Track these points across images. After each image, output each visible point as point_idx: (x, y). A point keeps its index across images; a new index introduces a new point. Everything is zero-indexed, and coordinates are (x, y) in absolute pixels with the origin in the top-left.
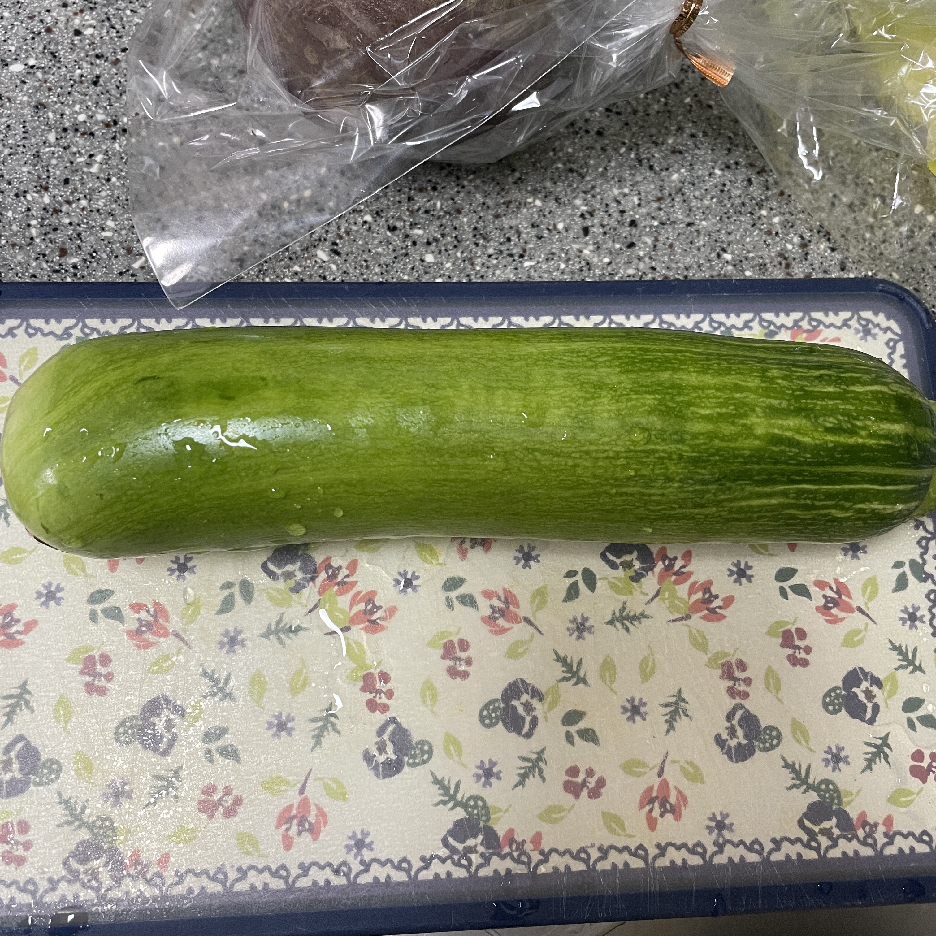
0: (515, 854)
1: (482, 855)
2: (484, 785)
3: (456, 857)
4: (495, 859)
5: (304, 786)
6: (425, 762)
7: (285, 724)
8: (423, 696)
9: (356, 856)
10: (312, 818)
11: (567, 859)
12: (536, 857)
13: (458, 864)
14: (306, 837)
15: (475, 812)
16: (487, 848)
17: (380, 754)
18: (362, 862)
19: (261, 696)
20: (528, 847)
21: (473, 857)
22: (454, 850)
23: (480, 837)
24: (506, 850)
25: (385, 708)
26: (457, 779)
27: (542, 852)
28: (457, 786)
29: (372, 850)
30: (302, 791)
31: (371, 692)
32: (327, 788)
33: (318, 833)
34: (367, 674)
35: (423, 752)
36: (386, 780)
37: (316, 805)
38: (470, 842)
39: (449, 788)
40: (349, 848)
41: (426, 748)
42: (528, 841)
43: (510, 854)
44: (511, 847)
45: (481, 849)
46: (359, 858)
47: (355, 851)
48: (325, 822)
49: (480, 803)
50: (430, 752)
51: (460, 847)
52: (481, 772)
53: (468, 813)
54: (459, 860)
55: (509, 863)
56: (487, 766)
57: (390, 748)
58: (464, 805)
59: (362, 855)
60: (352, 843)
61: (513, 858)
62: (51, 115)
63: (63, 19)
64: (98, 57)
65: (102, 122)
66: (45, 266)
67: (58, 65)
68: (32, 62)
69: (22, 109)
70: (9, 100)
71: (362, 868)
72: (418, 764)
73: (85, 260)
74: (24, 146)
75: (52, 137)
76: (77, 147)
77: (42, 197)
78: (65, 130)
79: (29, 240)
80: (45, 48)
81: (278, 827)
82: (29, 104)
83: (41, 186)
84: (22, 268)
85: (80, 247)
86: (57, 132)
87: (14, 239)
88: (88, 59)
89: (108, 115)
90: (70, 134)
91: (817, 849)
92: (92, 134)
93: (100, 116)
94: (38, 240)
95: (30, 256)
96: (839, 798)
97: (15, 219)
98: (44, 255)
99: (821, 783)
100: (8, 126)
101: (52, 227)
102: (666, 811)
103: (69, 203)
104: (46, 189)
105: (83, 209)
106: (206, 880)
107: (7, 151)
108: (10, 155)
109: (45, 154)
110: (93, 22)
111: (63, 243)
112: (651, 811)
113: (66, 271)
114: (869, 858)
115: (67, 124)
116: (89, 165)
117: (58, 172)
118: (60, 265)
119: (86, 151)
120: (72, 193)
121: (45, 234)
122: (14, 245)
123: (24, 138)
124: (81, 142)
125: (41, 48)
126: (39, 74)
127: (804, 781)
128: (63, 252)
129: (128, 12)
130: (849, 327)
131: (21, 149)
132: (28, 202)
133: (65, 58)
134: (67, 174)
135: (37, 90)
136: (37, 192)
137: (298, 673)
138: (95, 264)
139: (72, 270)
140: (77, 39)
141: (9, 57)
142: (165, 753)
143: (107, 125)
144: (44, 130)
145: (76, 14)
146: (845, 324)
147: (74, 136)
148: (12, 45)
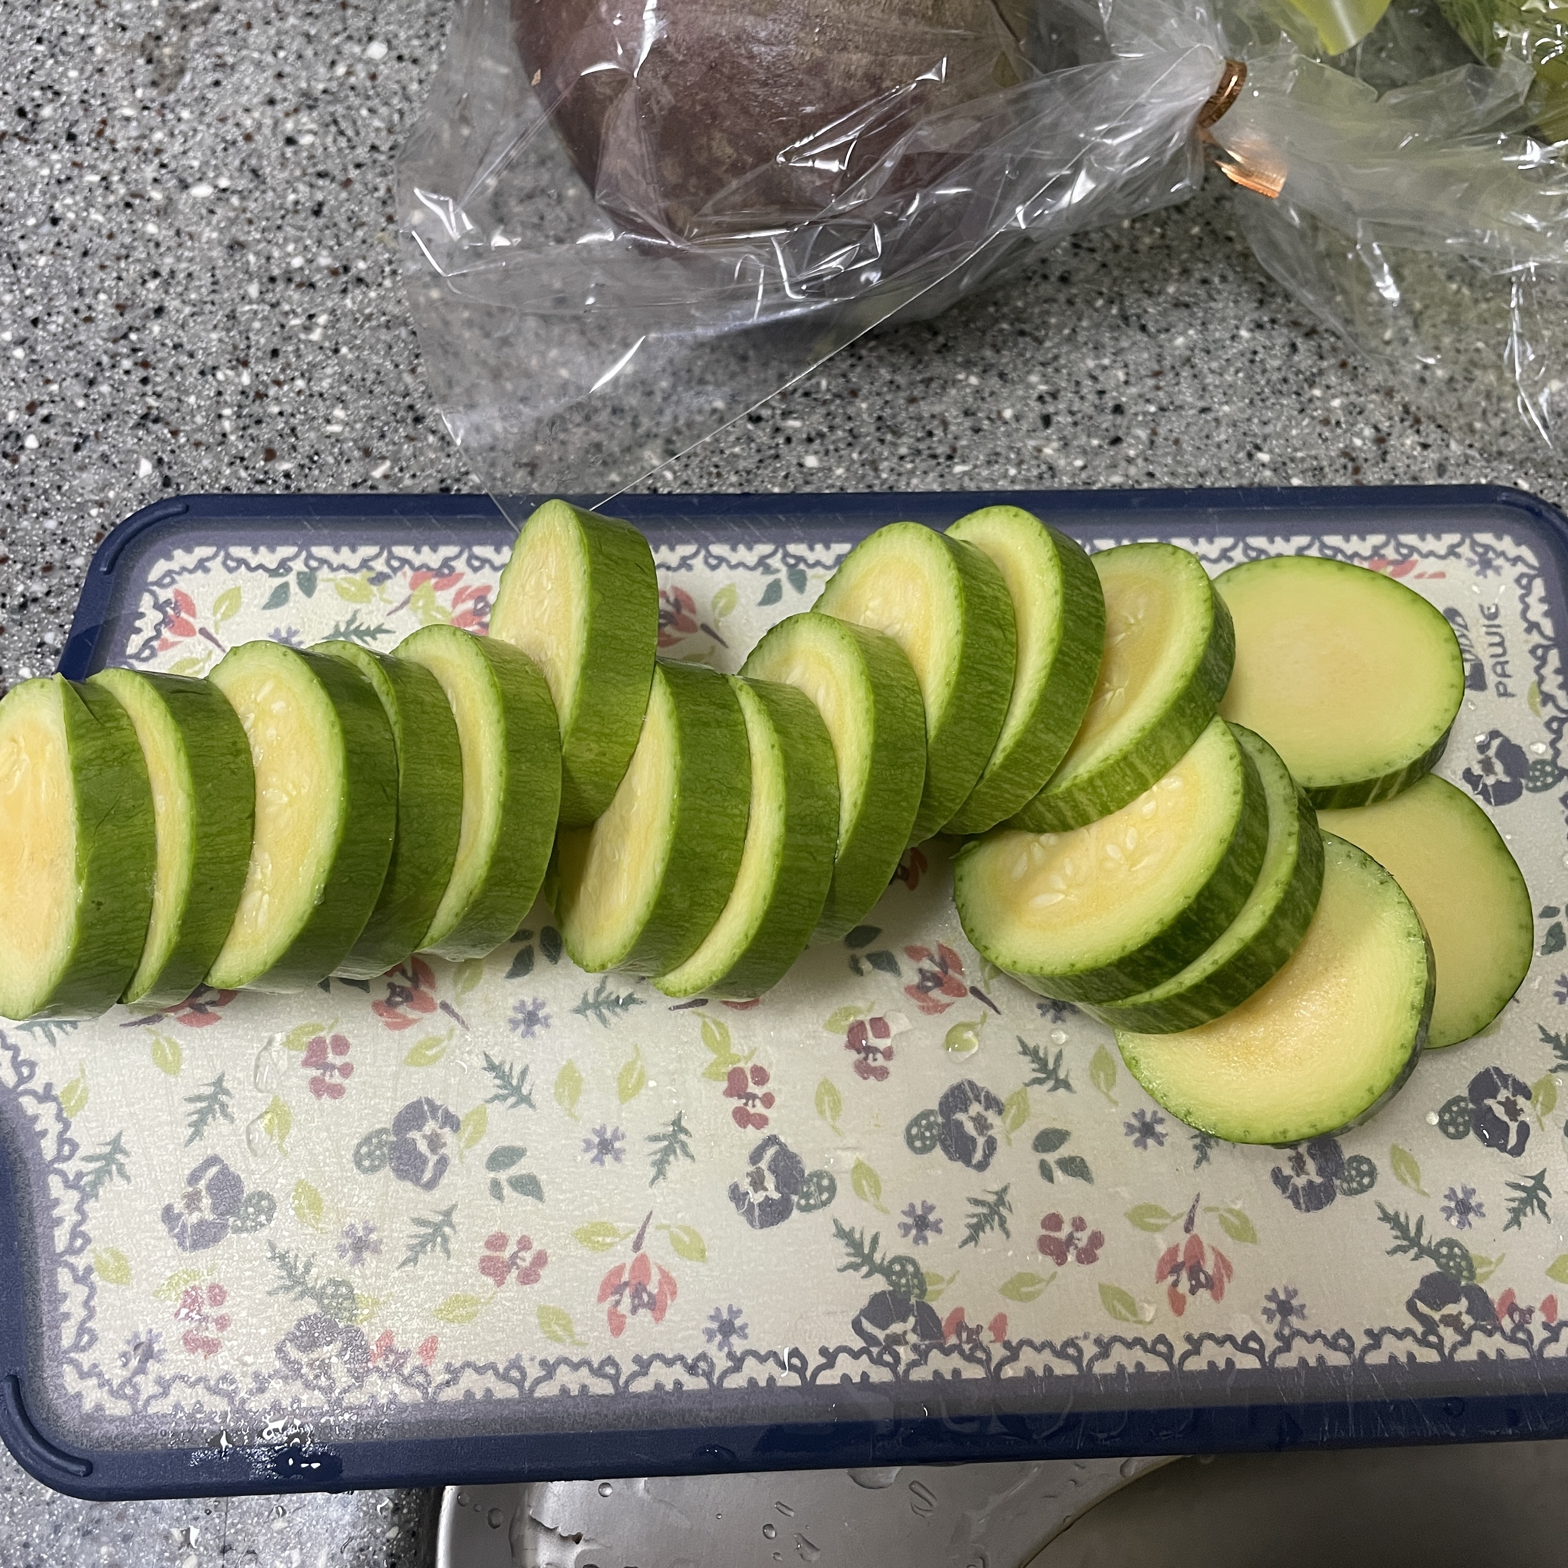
0: (967, 1347)
1: (915, 1348)
2: (916, 1241)
3: (875, 1350)
4: (935, 1354)
5: (640, 1237)
6: (824, 1204)
7: (611, 1142)
8: (819, 1103)
9: (720, 1347)
10: (653, 1288)
11: (1047, 1356)
12: (998, 1352)
13: (877, 1361)
14: (644, 1315)
15: (903, 1281)
16: (923, 1337)
17: (756, 1191)
18: (731, 1355)
19: (573, 1099)
20: (986, 1337)
21: (901, 1350)
22: (870, 1340)
23: (912, 1320)
24: (952, 1340)
25: (761, 1121)
26: (873, 1232)
27: (1007, 1345)
28: (875, 1240)
29: (745, 1337)
30: (637, 1246)
31: (740, 1097)
32: (676, 1241)
33: (663, 1310)
34: (734, 1070)
35: (821, 1190)
36: (766, 1231)
37: (660, 1268)
38: (896, 1328)
39: (861, 1245)
40: (710, 1334)
41: (825, 1182)
42: (986, 1327)
43: (957, 1348)
44: (959, 1336)
45: (912, 1338)
46: (726, 1349)
47: (719, 1337)
48: (674, 1294)
49: (910, 1268)
50: (832, 1189)
51: (881, 1335)
52: (910, 1221)
53: (891, 1283)
54: (880, 1354)
55: (955, 1360)
56: (919, 1212)
57: (770, 1182)
58: (886, 1271)
59: (730, 1346)
60: (715, 1326)
61: (962, 1353)
62: (252, 258)
63: (268, 122)
64: (321, 175)
65: (328, 268)
66: (243, 474)
67: (262, 187)
68: (224, 183)
69: (209, 249)
70: (191, 236)
71: (730, 1364)
72: (815, 1207)
73: (302, 466)
74: (213, 303)
75: (253, 290)
76: (291, 303)
77: (239, 375)
78: (272, 280)
79: (220, 438)
80: (243, 163)
81: (602, 1298)
82: (220, 243)
83: (238, 360)
84: (210, 477)
85: (294, 448)
86: (262, 284)
87: (198, 436)
88: (307, 178)
89: (335, 258)
90: (280, 286)
91: (1439, 1347)
92: (312, 285)
93: (324, 260)
94: (233, 438)
95: (221, 460)
96: (1471, 1268)
97: (199, 407)
98: (242, 459)
99: (1441, 1244)
100: (190, 275)
101: (254, 419)
102: (1199, 1285)
103: (278, 383)
104: (245, 364)
105: (299, 393)
106: (493, 1378)
107: (187, 310)
108: (192, 315)
109: (244, 313)
110: (313, 126)
111: (270, 441)
112: (1175, 1284)
113: (275, 482)
114: (1521, 1361)
115: (276, 272)
116: (307, 329)
117: (262, 341)
118: (266, 473)
119: (304, 310)
120: (283, 370)
121: (244, 428)
122: (197, 444)
123: (214, 291)
124: (296, 296)
125: (237, 163)
126: (235, 201)
127: (1414, 1242)
128: (270, 455)
129: (364, 112)
130: (1458, 556)
131: (209, 307)
132: (219, 382)
133: (273, 177)
134: (276, 342)
135: (232, 222)
136: (232, 368)
137: (629, 1068)
138: (317, 472)
139: (283, 480)
140: (289, 151)
141: (191, 175)
142: (430, 1185)
143: (334, 273)
144: (241, 280)
145: (287, 115)
146: (1452, 551)
147: (286, 288)
148: (195, 158)
